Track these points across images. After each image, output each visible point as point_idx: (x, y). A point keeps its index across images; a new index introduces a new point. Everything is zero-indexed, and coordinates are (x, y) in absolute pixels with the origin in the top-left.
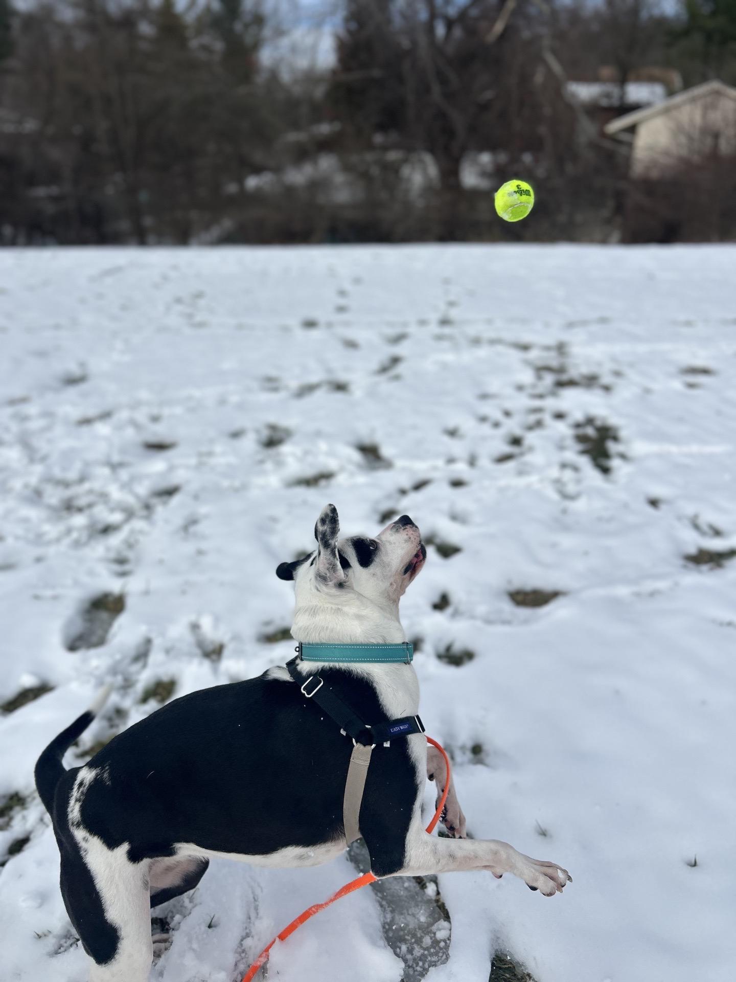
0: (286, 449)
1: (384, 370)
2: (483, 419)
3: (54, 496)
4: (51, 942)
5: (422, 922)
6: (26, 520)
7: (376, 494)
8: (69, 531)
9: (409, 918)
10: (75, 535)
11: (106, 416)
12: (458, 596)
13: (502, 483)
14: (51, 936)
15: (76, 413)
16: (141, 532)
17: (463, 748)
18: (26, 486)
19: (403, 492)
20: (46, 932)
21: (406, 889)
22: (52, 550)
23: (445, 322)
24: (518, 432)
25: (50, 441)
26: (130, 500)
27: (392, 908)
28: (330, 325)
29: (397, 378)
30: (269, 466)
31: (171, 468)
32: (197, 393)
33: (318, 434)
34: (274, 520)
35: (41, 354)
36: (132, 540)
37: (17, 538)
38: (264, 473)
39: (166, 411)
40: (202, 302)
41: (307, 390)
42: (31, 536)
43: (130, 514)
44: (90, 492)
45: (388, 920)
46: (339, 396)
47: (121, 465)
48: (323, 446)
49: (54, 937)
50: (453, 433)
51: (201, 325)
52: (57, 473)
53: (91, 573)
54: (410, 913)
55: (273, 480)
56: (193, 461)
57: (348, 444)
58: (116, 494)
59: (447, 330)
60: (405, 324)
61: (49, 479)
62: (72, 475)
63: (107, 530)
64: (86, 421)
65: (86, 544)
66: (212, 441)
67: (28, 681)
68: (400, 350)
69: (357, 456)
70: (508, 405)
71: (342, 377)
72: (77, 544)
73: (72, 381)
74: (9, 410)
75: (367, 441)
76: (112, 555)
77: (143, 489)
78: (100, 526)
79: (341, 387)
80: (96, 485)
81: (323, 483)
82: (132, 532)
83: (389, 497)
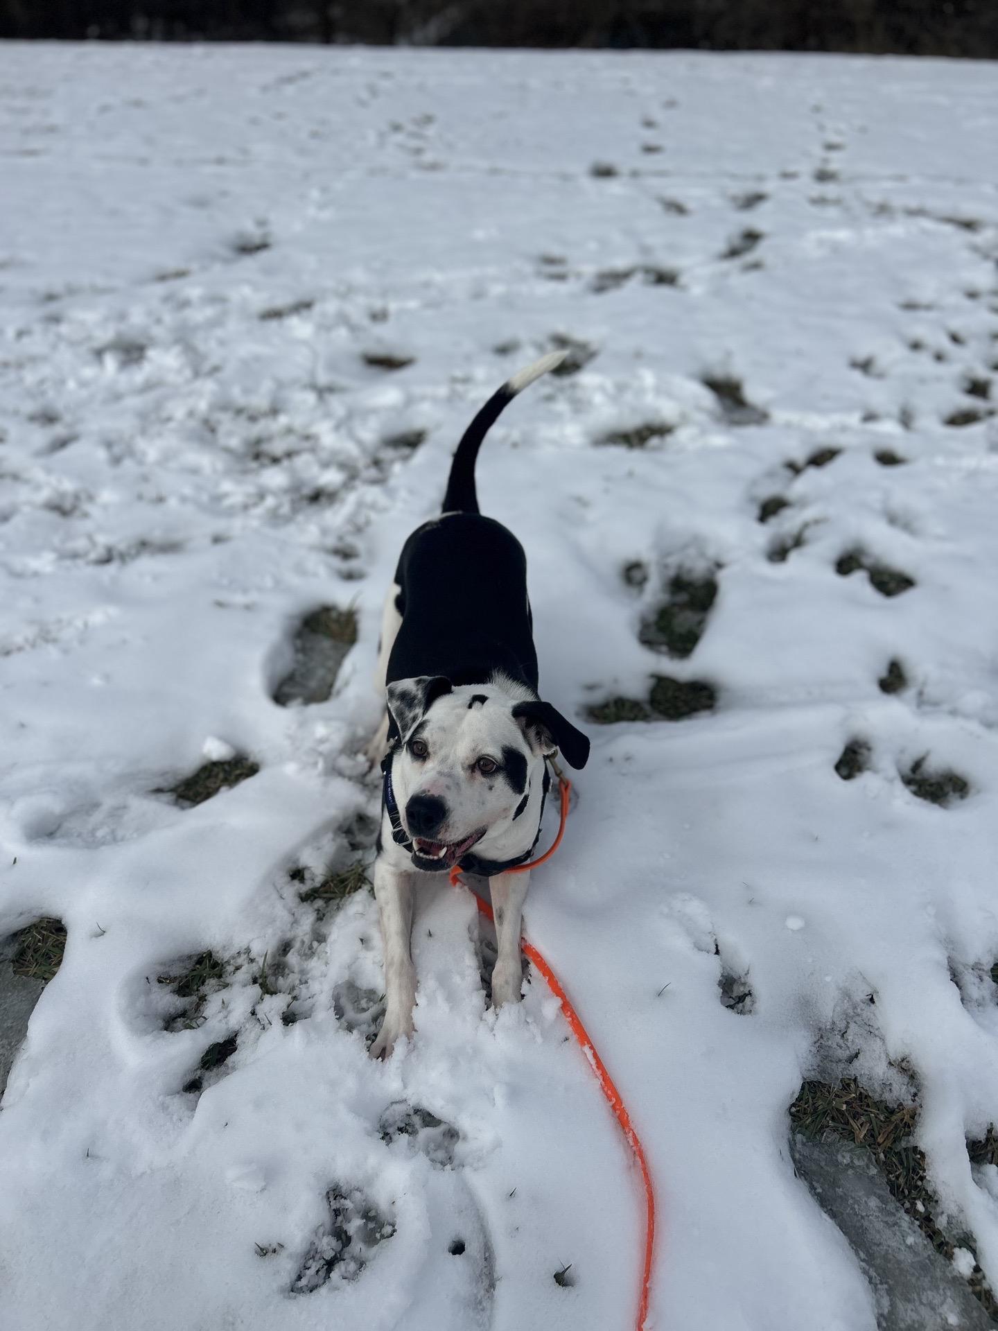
0: (587, 379)
1: (733, 253)
2: (916, 346)
3: (234, 435)
4: (286, 1267)
5: (951, 1325)
6: (195, 471)
7: (751, 469)
8: (261, 496)
9: (924, 1311)
10: (270, 501)
11: (303, 306)
12: (920, 667)
13: (969, 462)
14: (284, 1254)
15: (260, 300)
16: (373, 506)
17: (976, 967)
18: (191, 414)
19: (794, 469)
20: (275, 1245)
21: (910, 1247)
22: (236, 525)
23: (823, 176)
24: (982, 373)
25: (222, 343)
26: (352, 449)
27: (889, 1286)
28: (635, 174)
29: (756, 266)
30: (561, 406)
31: (409, 401)
32: (438, 277)
33: (638, 355)
34: (581, 502)
35: (200, 203)
36: (361, 520)
37: (184, 499)
38: (556, 418)
39: (393, 306)
40: (431, 131)
41: (610, 280)
42: (205, 498)
43: (352, 475)
44: (289, 431)
45: (886, 1311)
46: (664, 290)
47: (331, 389)
48: (648, 378)
49: (290, 1256)
50: (865, 366)
51: (434, 167)
52: (237, 394)
53: (300, 570)
54: (924, 1301)
55: (573, 433)
56: (443, 391)
57: (692, 376)
58: (328, 438)
59: (830, 190)
60: (760, 178)
61: (224, 405)
62: (260, 401)
63: (317, 497)
64: (274, 314)
65: (288, 520)
66: (468, 358)
67: (215, 750)
68: (758, 219)
69: (708, 398)
70: (956, 324)
71: (667, 262)
72: (275, 518)
73: (248, 249)
74: (160, 289)
75: (719, 373)
76: (331, 541)
77: (369, 433)
78: (307, 491)
79: (664, 278)
80: (298, 422)
81: (654, 441)
82: (360, 505)
83: (770, 474)
